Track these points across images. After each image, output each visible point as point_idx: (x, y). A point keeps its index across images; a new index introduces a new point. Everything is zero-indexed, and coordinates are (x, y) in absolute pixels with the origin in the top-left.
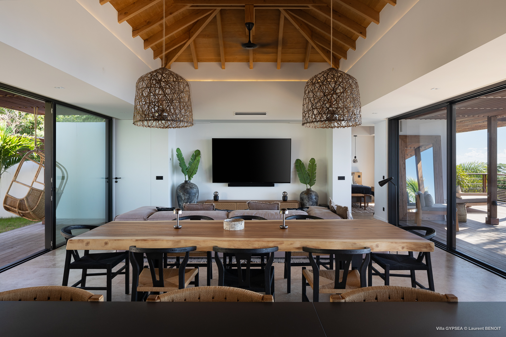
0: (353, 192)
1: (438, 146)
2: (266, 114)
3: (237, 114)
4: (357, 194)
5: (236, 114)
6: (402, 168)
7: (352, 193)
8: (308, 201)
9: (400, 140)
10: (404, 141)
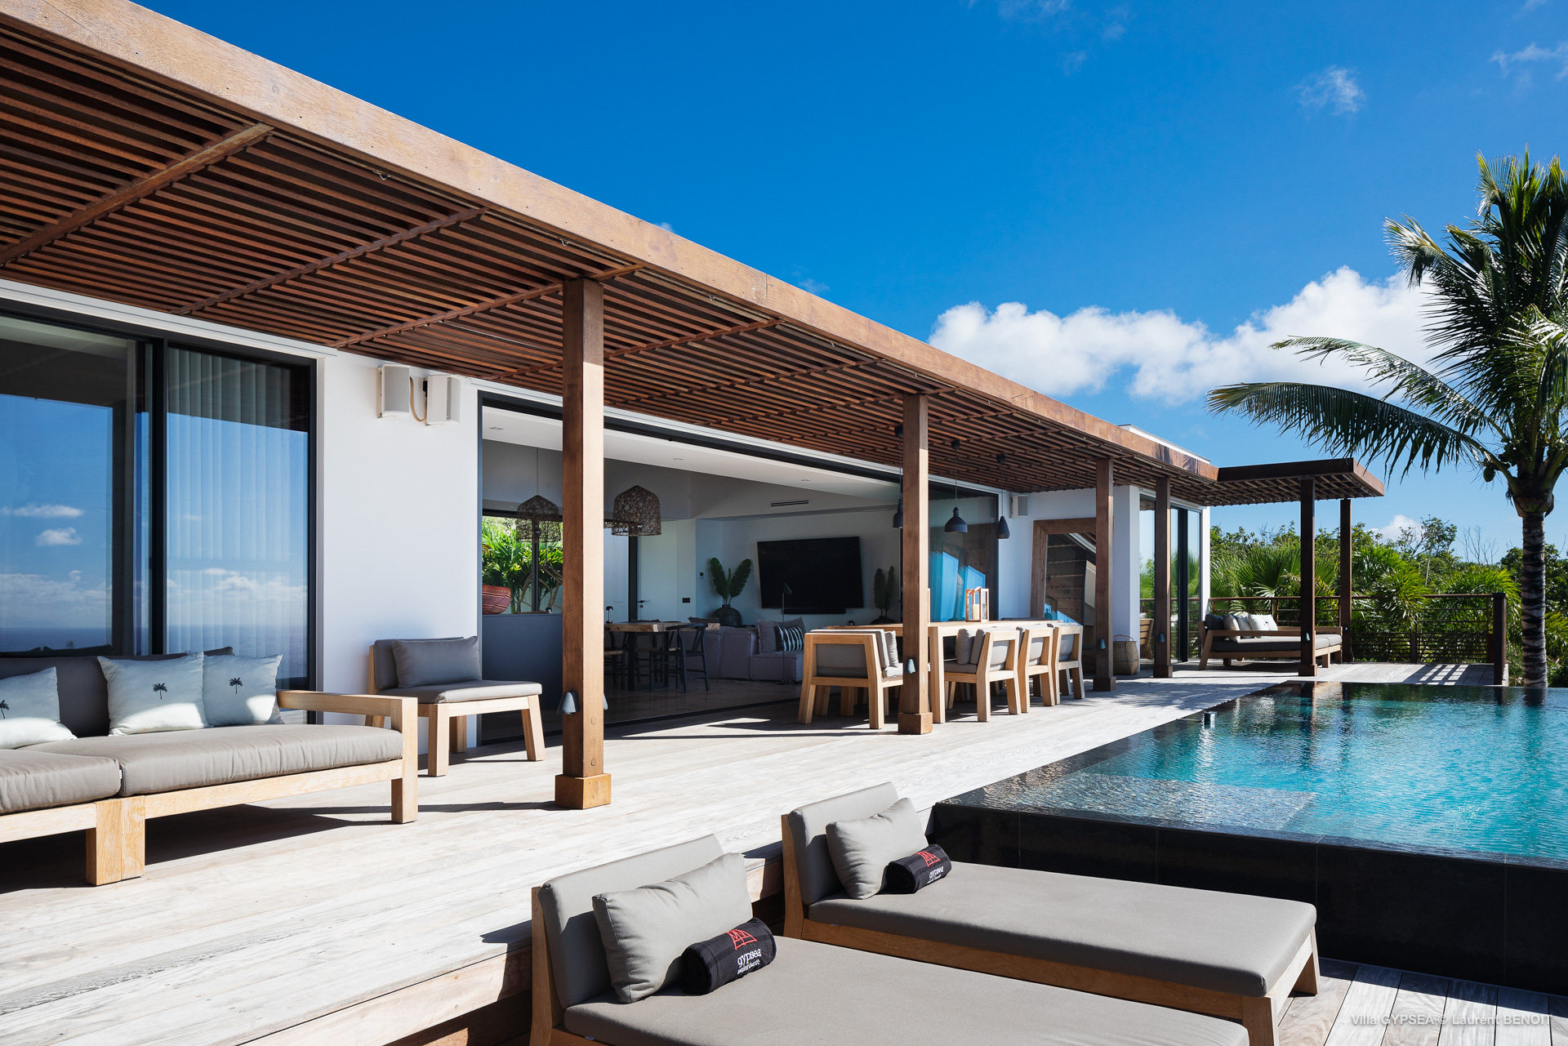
2: (808, 503)
5: (772, 506)
6: (1039, 580)
9: (1039, 529)
10: (1045, 531)
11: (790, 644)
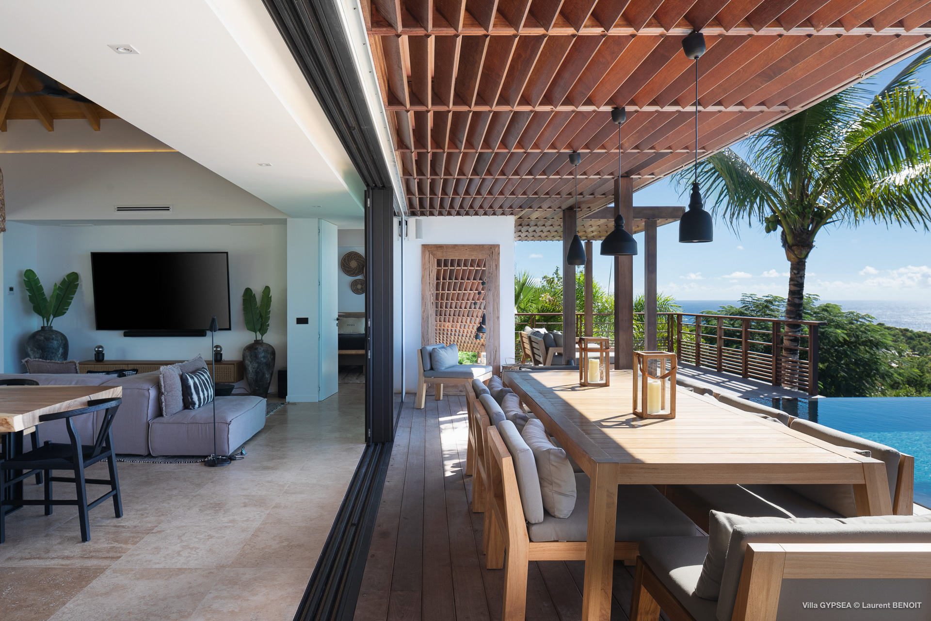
0: (341, 347)
1: (494, 264)
2: (169, 210)
3: (120, 209)
4: (348, 351)
5: (118, 210)
6: (429, 303)
7: (339, 349)
8: (251, 362)
9: (427, 253)
10: (434, 255)
11: (202, 397)
